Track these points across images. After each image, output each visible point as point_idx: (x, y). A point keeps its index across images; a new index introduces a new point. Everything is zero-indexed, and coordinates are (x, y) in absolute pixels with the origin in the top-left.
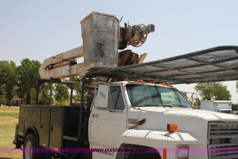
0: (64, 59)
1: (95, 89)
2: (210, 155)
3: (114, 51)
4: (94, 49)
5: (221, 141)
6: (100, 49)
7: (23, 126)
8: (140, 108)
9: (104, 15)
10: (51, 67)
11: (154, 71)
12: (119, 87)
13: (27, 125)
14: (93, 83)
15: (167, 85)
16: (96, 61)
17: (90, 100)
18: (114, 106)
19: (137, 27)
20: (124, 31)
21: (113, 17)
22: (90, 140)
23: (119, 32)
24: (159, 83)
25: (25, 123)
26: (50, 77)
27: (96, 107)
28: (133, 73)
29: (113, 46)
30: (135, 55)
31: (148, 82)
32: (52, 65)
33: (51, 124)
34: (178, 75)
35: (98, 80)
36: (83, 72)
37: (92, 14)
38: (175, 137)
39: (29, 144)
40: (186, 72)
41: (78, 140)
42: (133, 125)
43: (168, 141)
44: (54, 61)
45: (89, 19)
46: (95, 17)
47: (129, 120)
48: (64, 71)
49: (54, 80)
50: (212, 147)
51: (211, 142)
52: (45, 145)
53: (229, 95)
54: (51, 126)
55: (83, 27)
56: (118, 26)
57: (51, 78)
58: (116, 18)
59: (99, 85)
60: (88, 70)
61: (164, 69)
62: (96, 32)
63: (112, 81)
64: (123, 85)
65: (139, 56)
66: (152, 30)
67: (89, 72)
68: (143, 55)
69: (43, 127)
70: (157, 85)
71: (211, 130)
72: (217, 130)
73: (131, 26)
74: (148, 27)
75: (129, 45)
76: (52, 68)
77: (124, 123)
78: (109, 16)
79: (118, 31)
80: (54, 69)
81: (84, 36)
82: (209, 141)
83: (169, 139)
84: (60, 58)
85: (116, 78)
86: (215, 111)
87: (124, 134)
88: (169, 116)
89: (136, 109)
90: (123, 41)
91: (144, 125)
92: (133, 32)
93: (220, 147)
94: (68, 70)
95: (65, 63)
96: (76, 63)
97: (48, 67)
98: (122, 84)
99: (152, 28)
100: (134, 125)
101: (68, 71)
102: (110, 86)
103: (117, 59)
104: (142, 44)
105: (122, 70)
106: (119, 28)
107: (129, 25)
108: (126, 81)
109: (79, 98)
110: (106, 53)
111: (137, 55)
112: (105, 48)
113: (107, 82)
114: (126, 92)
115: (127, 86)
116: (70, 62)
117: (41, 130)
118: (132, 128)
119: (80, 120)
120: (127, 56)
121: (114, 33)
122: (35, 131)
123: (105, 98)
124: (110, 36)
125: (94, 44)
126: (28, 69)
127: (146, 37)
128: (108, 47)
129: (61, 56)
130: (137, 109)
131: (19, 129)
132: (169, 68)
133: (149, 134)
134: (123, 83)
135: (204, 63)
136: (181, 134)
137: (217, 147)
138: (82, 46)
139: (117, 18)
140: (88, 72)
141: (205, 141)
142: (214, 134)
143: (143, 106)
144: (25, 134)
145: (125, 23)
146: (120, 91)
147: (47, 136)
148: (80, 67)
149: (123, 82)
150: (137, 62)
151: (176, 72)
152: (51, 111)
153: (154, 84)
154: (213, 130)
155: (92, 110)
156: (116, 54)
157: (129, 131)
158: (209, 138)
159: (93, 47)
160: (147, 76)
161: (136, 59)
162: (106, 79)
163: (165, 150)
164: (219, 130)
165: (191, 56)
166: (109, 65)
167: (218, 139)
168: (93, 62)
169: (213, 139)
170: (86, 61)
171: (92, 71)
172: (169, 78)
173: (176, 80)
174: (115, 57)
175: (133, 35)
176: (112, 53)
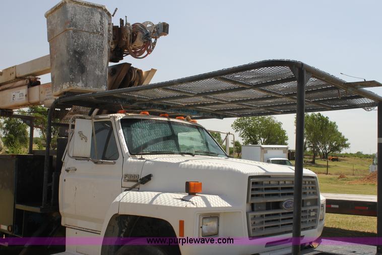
0: (18, 76)
1: (70, 126)
2: (251, 228)
3: (102, 63)
4: (68, 61)
5: (268, 206)
6: (78, 60)
8: (144, 157)
9: (85, 4)
11: (167, 98)
12: (110, 123)
14: (67, 116)
15: (188, 120)
16: (72, 80)
17: (62, 145)
18: (101, 154)
19: (140, 27)
20: (118, 32)
21: (101, 8)
22: (62, 210)
23: (111, 33)
24: (174, 117)
27: (71, 156)
28: (133, 101)
29: (101, 57)
30: (136, 72)
31: (158, 114)
34: (204, 105)
35: (75, 112)
36: (51, 98)
37: (65, 2)
38: (197, 201)
41: (41, 210)
42: (132, 184)
43: (186, 208)
45: (60, 10)
46: (70, 6)
47: (126, 176)
48: (17, 96)
50: (255, 216)
51: (253, 207)
53: (285, 137)
55: (49, 23)
56: (109, 24)
58: (106, 10)
59: (77, 120)
61: (182, 94)
62: (71, 31)
63: (99, 113)
64: (117, 119)
65: (144, 74)
66: (164, 31)
67: (60, 98)
68: (149, 71)
70: (172, 120)
71: (253, 190)
72: (262, 190)
73: (131, 24)
74: (157, 27)
75: (127, 54)
77: (118, 181)
78: (93, 6)
79: (109, 31)
81: (52, 37)
82: (249, 207)
83: (189, 205)
84: (11, 74)
85: (105, 109)
86: (264, 162)
87: (117, 199)
88: (190, 169)
89: (137, 159)
90: (117, 47)
91: (150, 184)
92: (133, 34)
93: (267, 215)
94: (24, 94)
95: (20, 82)
96: (38, 83)
98: (114, 118)
99: (163, 29)
100: (134, 184)
101: (24, 97)
102: (95, 122)
103: (107, 77)
104: (148, 53)
105: (114, 95)
106: (111, 29)
107: (128, 22)
108: (121, 113)
110: (89, 68)
111: (139, 72)
112: (87, 59)
113: (90, 114)
114: (121, 131)
115: (122, 121)
116: (28, 81)
118: (130, 189)
119: (45, 178)
120: (123, 74)
121: (102, 35)
123: (86, 141)
124: (95, 40)
125: (68, 52)
127: (155, 43)
128: (93, 57)
129: (13, 70)
130: (139, 159)
132: (190, 93)
133: (158, 198)
134: (116, 117)
135: (244, 87)
136: (208, 196)
137: (262, 216)
138: (48, 55)
139: (108, 10)
140: (58, 97)
141: (244, 207)
142: (257, 196)
143: (148, 154)
145: (121, 19)
146: (111, 129)
148: (46, 90)
149: (116, 115)
150: (140, 83)
151: (201, 99)
153: (166, 119)
154: (257, 189)
155: (65, 161)
156: (106, 70)
157: (125, 193)
158: (249, 202)
159: (65, 57)
160: (155, 106)
161: (138, 79)
162: (89, 110)
163: (182, 224)
164: (266, 189)
165: (223, 75)
166: (93, 87)
167: (263, 203)
168: (66, 82)
169: (257, 203)
170: (55, 79)
171: (65, 96)
172: (191, 108)
173: (202, 112)
174: (104, 74)
175: (134, 38)
176: (99, 68)
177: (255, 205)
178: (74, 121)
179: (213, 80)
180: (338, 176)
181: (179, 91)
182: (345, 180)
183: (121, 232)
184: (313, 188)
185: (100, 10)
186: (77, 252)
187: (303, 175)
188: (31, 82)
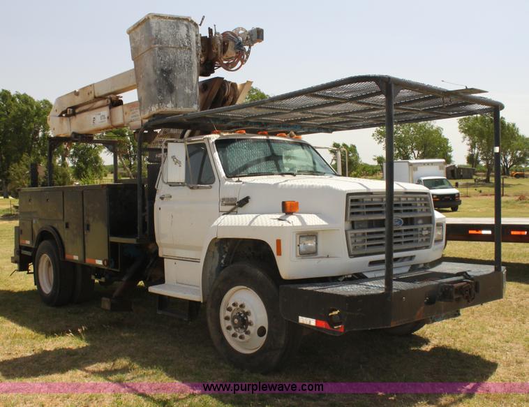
0: (97, 95)
1: (163, 151)
2: (351, 247)
3: (192, 81)
4: (156, 81)
5: (371, 224)
6: (166, 79)
7: (29, 227)
8: (241, 179)
9: (169, 18)
10: (71, 112)
11: (263, 116)
12: (204, 145)
13: (38, 226)
14: (157, 139)
15: (291, 136)
16: (161, 102)
17: (155, 171)
18: (197, 179)
19: (231, 35)
20: (207, 43)
21: (186, 19)
22: (160, 240)
23: (199, 45)
24: (275, 134)
25: (34, 221)
26: (72, 131)
27: (166, 181)
28: (226, 120)
29: (190, 74)
30: (230, 85)
31: (255, 132)
32: (74, 108)
33: (86, 218)
34: (305, 120)
35: (165, 134)
36: (137, 120)
37: (148, 18)
38: (294, 220)
39: (45, 259)
40: (316, 114)
41: (137, 241)
42: (230, 208)
43: (282, 227)
44: (78, 101)
45: (143, 26)
46: (153, 22)
47: (223, 199)
48: (98, 119)
49: (80, 137)
50: (355, 234)
51: (353, 225)
52: (76, 258)
53: (448, 147)
54: (85, 222)
55: (132, 40)
56: (197, 36)
57: (73, 133)
58: (192, 21)
59: (169, 144)
60: (146, 119)
61: (274, 111)
62: (157, 49)
63: (191, 135)
64: (211, 142)
65: (239, 87)
66: (258, 38)
67: (149, 121)
68: (245, 84)
69: (70, 226)
70: (271, 138)
71: (352, 207)
72: (363, 207)
73: (221, 33)
74: (251, 33)
75: (219, 67)
76: (74, 114)
77: (215, 206)
78: (178, 19)
79: (197, 43)
80: (78, 116)
81: (136, 56)
82: (349, 225)
83: (285, 224)
84: (89, 94)
85: (198, 129)
87: (215, 224)
88: (291, 189)
89: (233, 182)
90: (206, 60)
91: (247, 206)
92: (224, 43)
93: (369, 234)
94: (106, 116)
95: (100, 103)
96: (120, 103)
97: (65, 112)
98: (208, 139)
99: (258, 35)
100: (231, 207)
101: (106, 119)
102: (188, 145)
103: (198, 94)
104: (242, 64)
105: (207, 116)
106: (199, 38)
107: (217, 31)
108: (215, 133)
109: (125, 169)
110: (178, 86)
111: (234, 85)
112: (175, 78)
113: (182, 137)
114: (216, 155)
115: (217, 142)
116: (109, 101)
117: (66, 231)
118: (228, 213)
119: (139, 207)
120: (216, 89)
121: (190, 49)
122: (55, 235)
123: (180, 166)
124: (182, 56)
125: (155, 71)
126: (9, 113)
127: (249, 52)
128: (181, 75)
129: (91, 89)
130: (236, 182)
131: (21, 233)
132: (285, 110)
133: (255, 221)
134: (210, 138)
135: (338, 101)
136: (303, 215)
137: (364, 234)
138: (131, 70)
139: (195, 21)
140: (147, 121)
141: (342, 225)
142: (358, 213)
143: (245, 176)
144: (35, 241)
145: (209, 28)
146: (206, 152)
147: (79, 241)
148: (131, 110)
149: (209, 136)
150: (233, 102)
151: (299, 114)
152: (83, 195)
153: (265, 137)
154: (357, 207)
155: (159, 188)
156: (196, 87)
157: (222, 217)
158: (348, 219)
159: (153, 77)
160: (251, 124)
161: (233, 93)
162: (181, 131)
163: (279, 242)
164: (367, 206)
165: (313, 92)
166: (184, 107)
167: (365, 221)
168: (155, 104)
169: (357, 221)
170: (142, 101)
171: (154, 118)
172: (292, 124)
173: (306, 126)
174: (194, 91)
175: (225, 48)
176: (188, 85)
177: (355, 223)
178: (166, 145)
179: (304, 97)
180: (517, 198)
181: (274, 109)
182: (526, 202)
183: (221, 258)
184: (425, 205)
185: (185, 22)
186: (177, 283)
188: (112, 102)
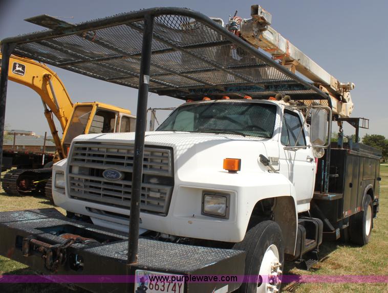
137: (87, 180)
187: (145, 143)
